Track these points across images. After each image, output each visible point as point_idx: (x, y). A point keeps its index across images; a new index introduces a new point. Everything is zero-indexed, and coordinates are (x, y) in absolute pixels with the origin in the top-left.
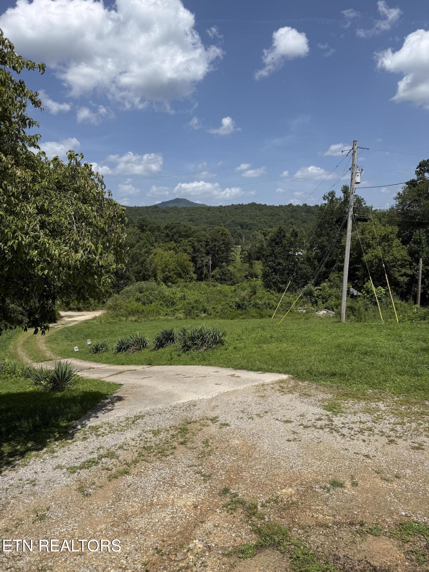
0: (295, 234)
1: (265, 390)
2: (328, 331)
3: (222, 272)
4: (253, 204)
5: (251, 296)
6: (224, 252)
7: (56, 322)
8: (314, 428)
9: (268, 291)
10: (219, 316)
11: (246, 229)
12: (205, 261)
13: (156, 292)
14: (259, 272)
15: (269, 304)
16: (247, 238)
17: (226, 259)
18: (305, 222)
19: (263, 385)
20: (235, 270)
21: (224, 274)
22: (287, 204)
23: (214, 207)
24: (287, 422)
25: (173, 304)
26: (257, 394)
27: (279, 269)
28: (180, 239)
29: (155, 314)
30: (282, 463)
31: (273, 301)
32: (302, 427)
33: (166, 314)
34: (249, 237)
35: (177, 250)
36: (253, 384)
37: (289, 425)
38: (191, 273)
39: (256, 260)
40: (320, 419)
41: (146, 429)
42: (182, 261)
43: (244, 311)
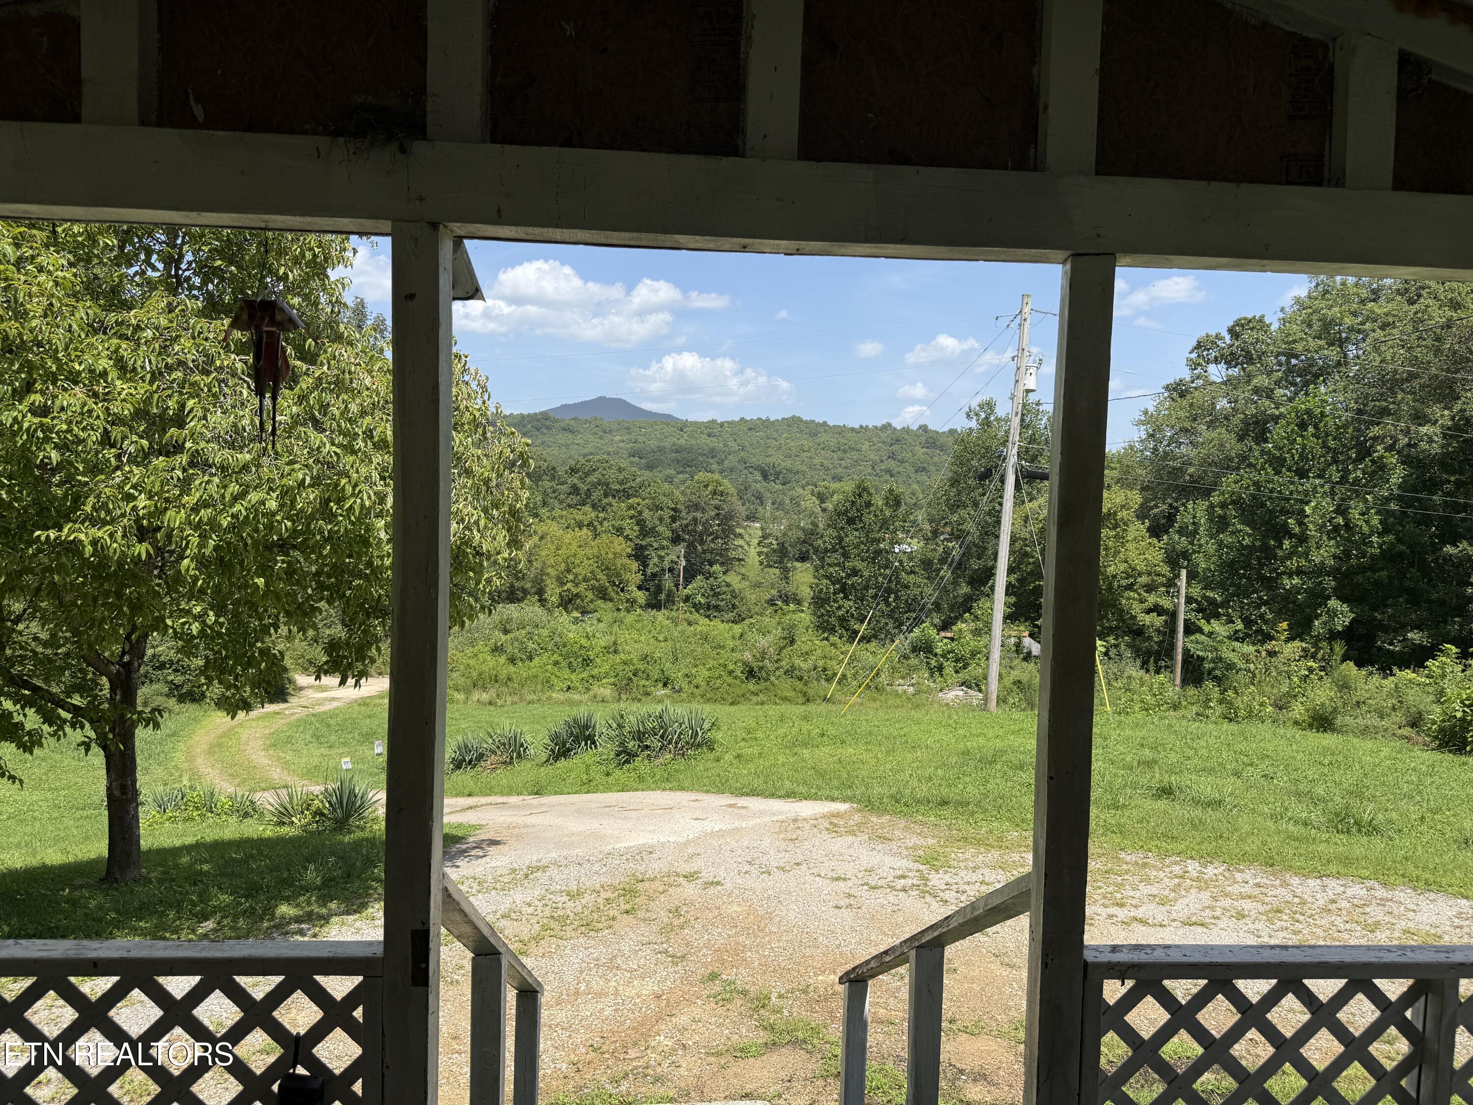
0: (895, 501)
1: (798, 828)
2: (949, 725)
3: (712, 589)
4: (795, 421)
5: (782, 649)
6: (716, 538)
7: (286, 701)
8: (888, 890)
9: (827, 639)
10: (702, 696)
11: (774, 481)
12: (667, 559)
13: (545, 632)
14: (806, 593)
15: (825, 670)
16: (778, 505)
17: (721, 555)
18: (924, 469)
19: (795, 820)
20: (746, 584)
21: (716, 595)
22: (879, 425)
23: (696, 423)
24: (838, 879)
25: (587, 662)
26: (781, 836)
27: (853, 584)
28: (605, 501)
29: (539, 687)
30: (821, 939)
31: (834, 663)
32: (866, 887)
33: (569, 688)
34: (781, 503)
35: (599, 527)
36: (775, 819)
37: (842, 884)
38: (633, 588)
39: (797, 560)
40: (903, 877)
41: (552, 889)
42: (611, 556)
43: (763, 685)
